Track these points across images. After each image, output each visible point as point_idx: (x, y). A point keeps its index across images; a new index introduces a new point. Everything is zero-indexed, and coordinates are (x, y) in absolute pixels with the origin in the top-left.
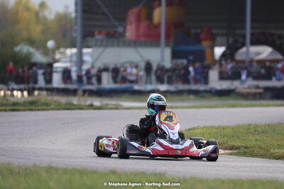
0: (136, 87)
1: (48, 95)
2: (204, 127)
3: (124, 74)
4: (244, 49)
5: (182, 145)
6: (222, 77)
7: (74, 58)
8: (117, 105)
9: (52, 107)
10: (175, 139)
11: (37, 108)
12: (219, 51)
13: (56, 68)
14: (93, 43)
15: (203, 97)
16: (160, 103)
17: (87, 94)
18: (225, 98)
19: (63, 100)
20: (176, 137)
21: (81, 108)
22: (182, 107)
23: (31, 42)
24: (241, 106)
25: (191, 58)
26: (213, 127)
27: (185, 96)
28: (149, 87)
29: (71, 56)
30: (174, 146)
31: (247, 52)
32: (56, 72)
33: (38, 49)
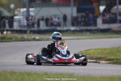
1: (11, 33)
2: (95, 49)
3: (52, 21)
4: (116, 7)
5: (68, 57)
6: (104, 22)
7: (25, 14)
8: (48, 38)
9: (14, 40)
10: (64, 54)
11: (5, 40)
12: (102, 8)
13: (16, 19)
14: (35, 5)
15: (94, 33)
16: (59, 36)
17: (32, 33)
19: (19, 36)
20: (65, 53)
21: (29, 40)
22: (83, 39)
23: (2, 5)
24: (114, 38)
25: (87, 12)
26: (99, 49)
27: (84, 33)
28: (65, 28)
29: (24, 12)
30: (64, 58)
31: (117, 9)
32: (16, 21)
33: (5, 9)
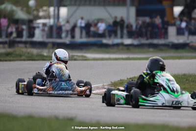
0: (105, 41)
14: (67, 3)
15: (161, 50)
18: (180, 51)
27: (146, 49)
32: (38, 28)
